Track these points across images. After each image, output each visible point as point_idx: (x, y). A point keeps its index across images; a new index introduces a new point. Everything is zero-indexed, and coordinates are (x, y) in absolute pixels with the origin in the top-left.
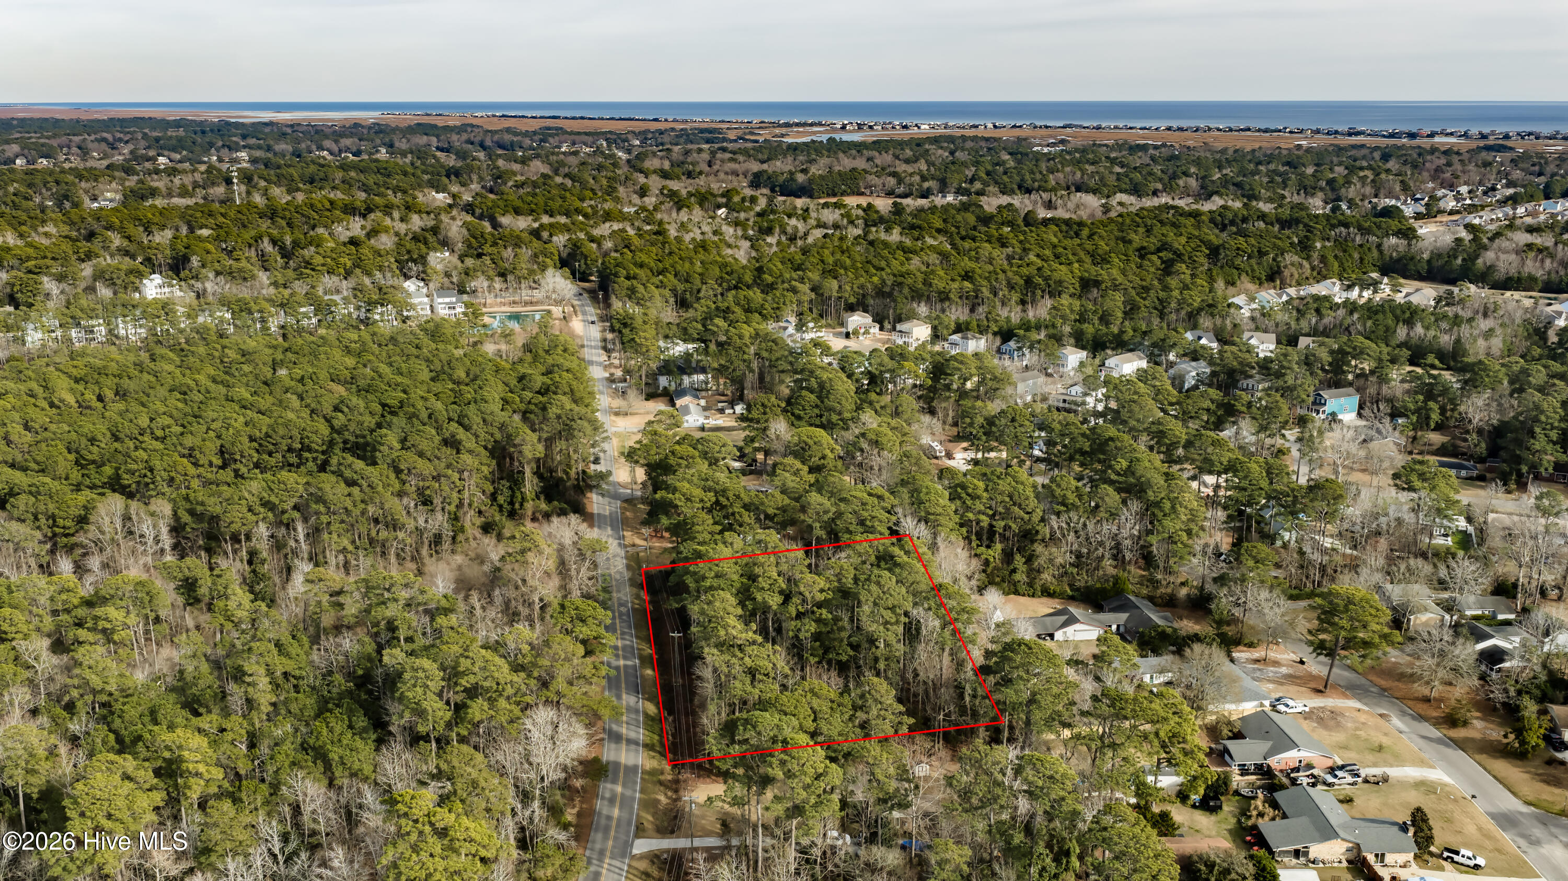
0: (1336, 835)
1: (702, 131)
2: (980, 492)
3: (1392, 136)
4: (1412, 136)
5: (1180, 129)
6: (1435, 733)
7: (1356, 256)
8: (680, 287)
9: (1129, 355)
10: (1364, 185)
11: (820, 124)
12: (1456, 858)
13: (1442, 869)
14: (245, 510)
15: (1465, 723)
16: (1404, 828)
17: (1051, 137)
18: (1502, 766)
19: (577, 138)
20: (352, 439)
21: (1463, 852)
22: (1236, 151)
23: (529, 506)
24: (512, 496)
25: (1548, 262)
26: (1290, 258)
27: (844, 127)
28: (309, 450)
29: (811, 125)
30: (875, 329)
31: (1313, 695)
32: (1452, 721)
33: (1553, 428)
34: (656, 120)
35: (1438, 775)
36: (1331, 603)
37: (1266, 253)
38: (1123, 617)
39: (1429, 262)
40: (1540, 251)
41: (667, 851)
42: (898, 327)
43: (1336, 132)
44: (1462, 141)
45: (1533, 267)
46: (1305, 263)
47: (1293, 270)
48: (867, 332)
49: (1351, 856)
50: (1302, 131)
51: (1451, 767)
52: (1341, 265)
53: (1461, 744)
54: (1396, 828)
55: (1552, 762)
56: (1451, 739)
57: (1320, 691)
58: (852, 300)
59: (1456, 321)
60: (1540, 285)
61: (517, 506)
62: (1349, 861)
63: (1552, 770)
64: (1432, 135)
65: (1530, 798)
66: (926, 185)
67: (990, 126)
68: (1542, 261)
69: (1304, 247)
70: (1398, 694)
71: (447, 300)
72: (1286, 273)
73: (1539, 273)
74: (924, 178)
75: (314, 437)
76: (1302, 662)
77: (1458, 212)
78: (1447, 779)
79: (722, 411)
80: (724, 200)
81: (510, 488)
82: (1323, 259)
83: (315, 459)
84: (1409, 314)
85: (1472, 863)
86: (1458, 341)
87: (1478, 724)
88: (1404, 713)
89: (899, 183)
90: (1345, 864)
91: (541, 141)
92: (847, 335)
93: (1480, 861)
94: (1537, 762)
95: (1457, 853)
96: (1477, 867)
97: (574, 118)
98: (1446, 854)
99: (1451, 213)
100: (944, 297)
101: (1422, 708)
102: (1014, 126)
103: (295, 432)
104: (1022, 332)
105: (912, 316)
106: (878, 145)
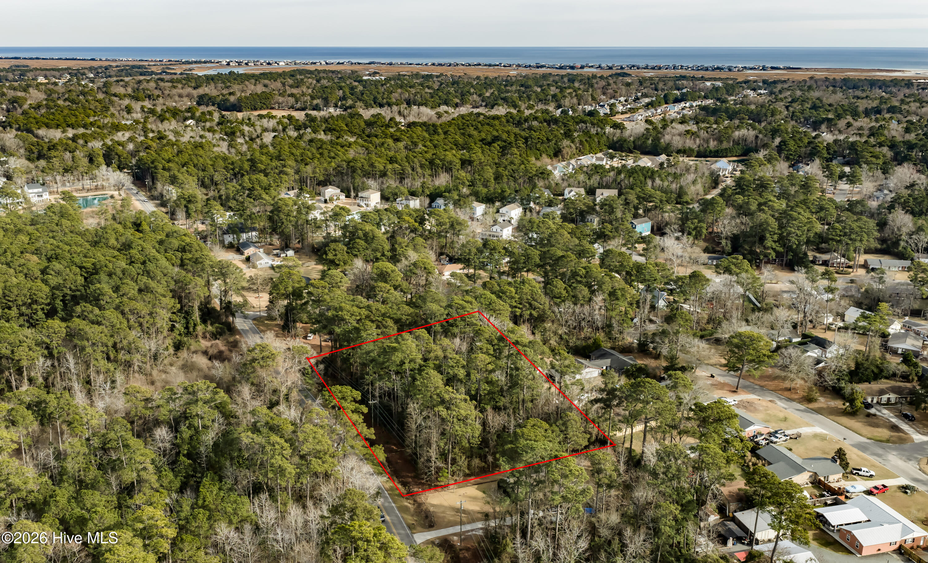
0: (805, 470)
1: (133, 67)
2: (513, 294)
3: (561, 68)
4: (572, 68)
5: (440, 65)
6: (802, 407)
7: (596, 140)
8: (201, 174)
9: (512, 205)
10: (572, 98)
11: (211, 62)
12: (860, 473)
13: (855, 480)
14: (27, 350)
15: (816, 400)
16: (834, 460)
17: (367, 70)
18: (845, 420)
19: (48, 73)
20: (69, 292)
21: (863, 469)
22: (486, 78)
23: (200, 328)
24: (187, 323)
25: (698, 141)
26: (566, 142)
27: (228, 64)
28: (36, 302)
29: (205, 62)
30: (343, 197)
31: (732, 394)
32: (809, 399)
33: (775, 234)
34: (93, 60)
35: (818, 430)
36: (742, 340)
37: (552, 140)
38: (608, 361)
39: (634, 142)
40: (693, 134)
41: (438, 538)
42: (360, 194)
43: (530, 66)
44: (599, 70)
45: (690, 143)
46: (572, 145)
47: (567, 149)
48: (338, 199)
49: (811, 480)
50: (510, 66)
51: (821, 424)
52: (590, 145)
53: (818, 411)
54: (829, 461)
55: (869, 415)
56: (811, 409)
57: (735, 392)
58: (321, 178)
59: (676, 177)
60: (695, 154)
61: (191, 329)
62: (811, 483)
63: (870, 419)
64: (582, 67)
65: (869, 436)
66: (315, 102)
67: (323, 63)
68: (694, 140)
69: (568, 135)
70: (771, 388)
71: (36, 190)
72: (564, 152)
73: (694, 147)
74: (313, 98)
75: (40, 294)
76: (712, 376)
77: (626, 113)
78: (824, 432)
79: (277, 255)
80: (189, 114)
81: (184, 317)
82: (581, 142)
83: (43, 309)
84: (649, 174)
85: (868, 474)
86: (681, 187)
87: (822, 399)
88: (780, 399)
89: (297, 102)
90: (810, 485)
91: (21, 75)
92: (326, 201)
93: (872, 473)
94: (862, 416)
95: (860, 470)
96: (871, 476)
97: (31, 59)
98: (855, 472)
99: (622, 113)
100: (384, 174)
101: (787, 393)
102: (339, 63)
103: (25, 291)
104: (447, 194)
105: (365, 188)
106: (264, 75)
